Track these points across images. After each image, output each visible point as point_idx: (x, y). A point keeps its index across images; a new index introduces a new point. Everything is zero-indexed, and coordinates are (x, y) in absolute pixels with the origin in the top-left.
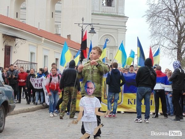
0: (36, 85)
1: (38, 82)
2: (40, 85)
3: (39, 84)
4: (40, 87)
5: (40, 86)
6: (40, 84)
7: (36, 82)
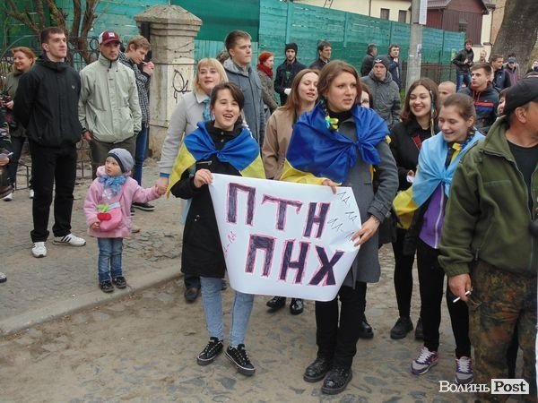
0: (261, 254)
1: (281, 225)
2: (286, 264)
3: (290, 245)
4: (283, 276)
5: (292, 273)
6: (295, 257)
7: (265, 221)
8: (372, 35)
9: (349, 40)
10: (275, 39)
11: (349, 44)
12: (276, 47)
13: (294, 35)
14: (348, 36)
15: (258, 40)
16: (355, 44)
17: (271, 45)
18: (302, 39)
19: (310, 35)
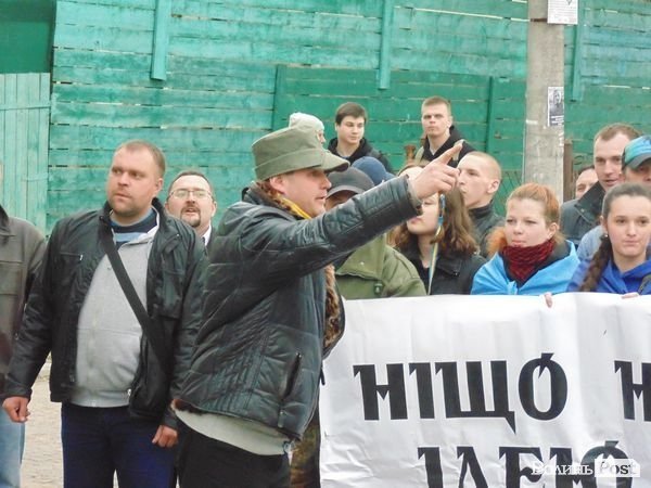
8: (493, 47)
9: (400, 63)
10: (112, 61)
11: (399, 77)
12: (118, 88)
13: (184, 49)
14: (395, 52)
15: (49, 66)
16: (424, 76)
17: (99, 80)
18: (213, 62)
19: (245, 48)
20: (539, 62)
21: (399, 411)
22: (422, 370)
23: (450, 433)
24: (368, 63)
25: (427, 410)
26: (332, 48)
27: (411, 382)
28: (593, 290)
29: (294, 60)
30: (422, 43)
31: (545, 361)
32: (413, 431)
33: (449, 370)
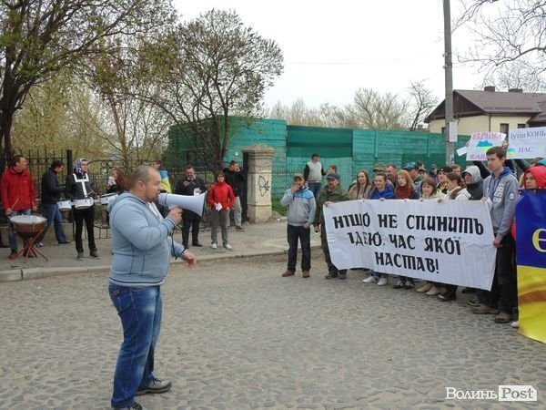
9: (433, 152)
11: (432, 155)
14: (431, 150)
15: (352, 156)
17: (363, 158)
18: (388, 154)
20: (448, 150)
21: (342, 226)
22: (346, 217)
23: (353, 229)
24: (425, 152)
25: (348, 225)
26: (416, 150)
27: (344, 219)
28: (372, 198)
29: (408, 152)
30: (437, 148)
31: (366, 214)
32: (346, 230)
33: (351, 216)
